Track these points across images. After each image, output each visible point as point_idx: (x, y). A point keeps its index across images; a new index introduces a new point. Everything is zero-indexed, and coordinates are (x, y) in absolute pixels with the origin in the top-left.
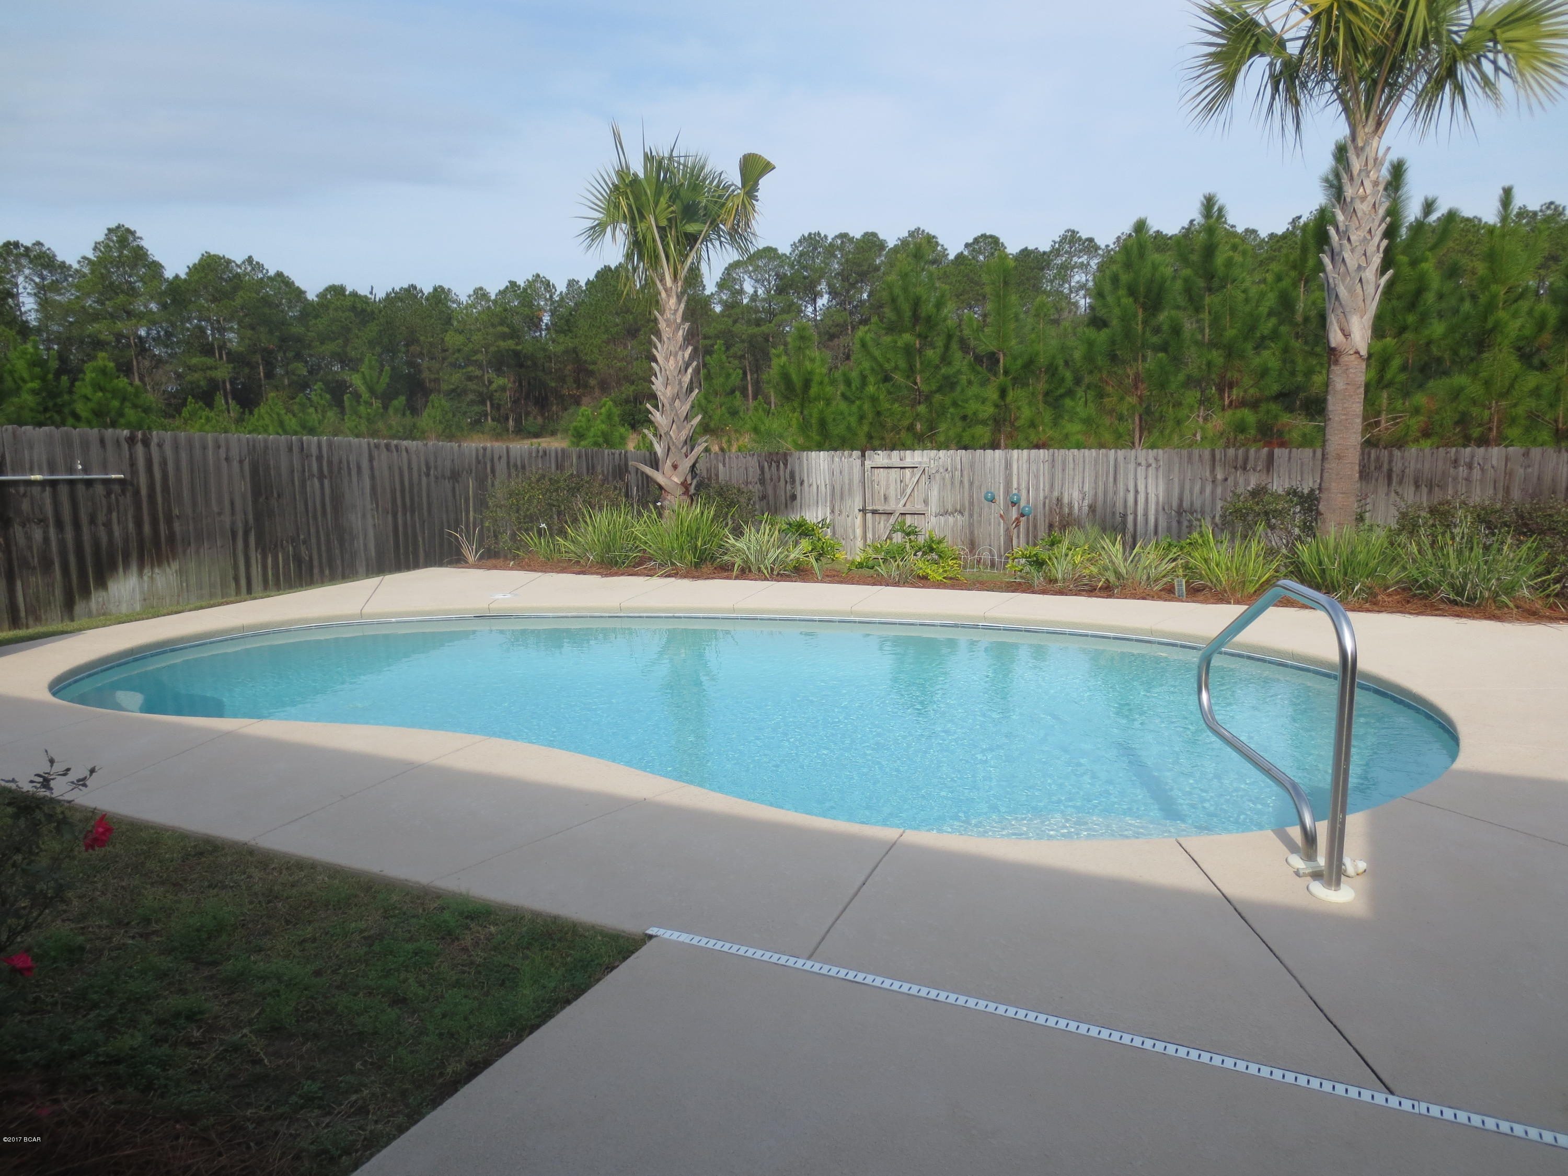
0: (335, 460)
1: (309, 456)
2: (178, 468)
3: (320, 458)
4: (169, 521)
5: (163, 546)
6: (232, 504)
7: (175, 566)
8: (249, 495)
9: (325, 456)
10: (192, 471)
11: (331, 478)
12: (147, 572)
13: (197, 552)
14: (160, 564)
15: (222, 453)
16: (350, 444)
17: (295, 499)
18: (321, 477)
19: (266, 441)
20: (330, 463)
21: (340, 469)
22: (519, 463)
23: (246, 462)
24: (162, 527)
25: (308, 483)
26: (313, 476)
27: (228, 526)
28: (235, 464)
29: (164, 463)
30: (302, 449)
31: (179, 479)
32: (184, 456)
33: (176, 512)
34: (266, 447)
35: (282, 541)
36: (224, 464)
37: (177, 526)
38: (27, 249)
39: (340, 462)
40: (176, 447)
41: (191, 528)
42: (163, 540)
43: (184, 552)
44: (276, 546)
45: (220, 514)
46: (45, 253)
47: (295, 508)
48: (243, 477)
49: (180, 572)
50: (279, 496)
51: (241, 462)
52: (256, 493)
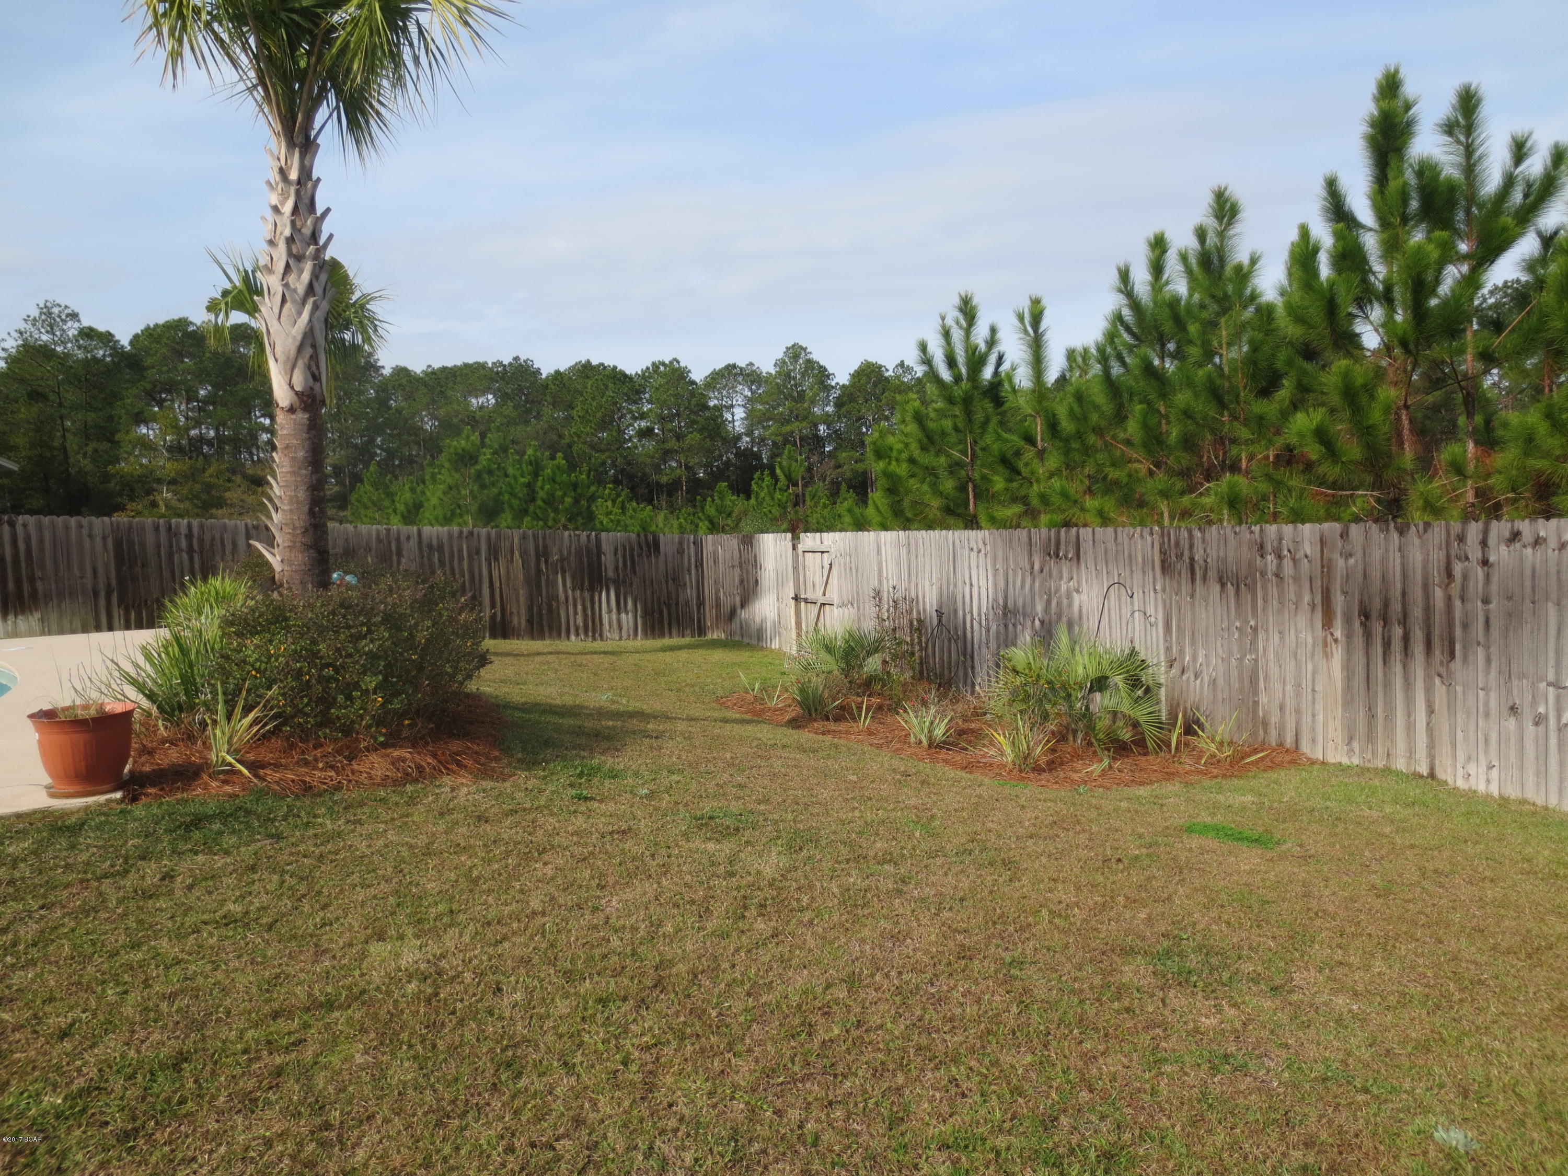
0: (207, 537)
1: (177, 534)
2: (41, 541)
3: (189, 536)
4: (32, 580)
5: (26, 600)
6: (95, 571)
7: (37, 615)
8: (113, 565)
9: (196, 535)
10: (55, 546)
11: (202, 552)
12: (11, 617)
13: (59, 606)
14: (23, 612)
15: (85, 531)
16: (225, 525)
17: (161, 568)
18: (190, 551)
19: (130, 523)
20: (201, 540)
21: (212, 545)
22: (435, 542)
23: (110, 541)
24: (26, 587)
25: (176, 557)
26: (182, 550)
27: (89, 586)
28: (98, 541)
29: (28, 539)
30: (170, 528)
31: (42, 550)
32: (47, 535)
33: (39, 574)
34: (130, 528)
35: (146, 601)
36: (87, 541)
37: (39, 585)
38: (741, 369)
39: (213, 539)
40: (40, 527)
41: (53, 587)
42: (26, 595)
43: (47, 604)
44: (139, 605)
45: (82, 578)
46: (754, 371)
47: (161, 575)
48: (105, 549)
49: (42, 620)
50: (143, 566)
51: (104, 538)
52: (120, 560)
